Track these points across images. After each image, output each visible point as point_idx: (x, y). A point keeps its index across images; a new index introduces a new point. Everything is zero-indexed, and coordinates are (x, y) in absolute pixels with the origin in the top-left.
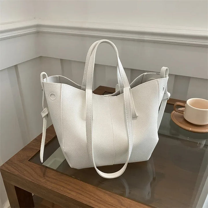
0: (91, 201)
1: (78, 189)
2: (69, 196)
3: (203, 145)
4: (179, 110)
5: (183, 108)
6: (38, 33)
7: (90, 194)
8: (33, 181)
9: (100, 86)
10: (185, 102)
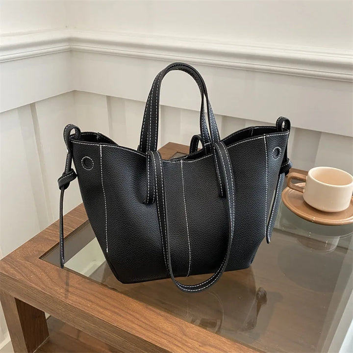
0: (134, 326)
1: (114, 307)
2: (100, 316)
3: (335, 247)
4: (296, 186)
5: (302, 184)
6: (71, 51)
7: (135, 314)
8: (43, 291)
9: (170, 143)
10: (306, 173)
